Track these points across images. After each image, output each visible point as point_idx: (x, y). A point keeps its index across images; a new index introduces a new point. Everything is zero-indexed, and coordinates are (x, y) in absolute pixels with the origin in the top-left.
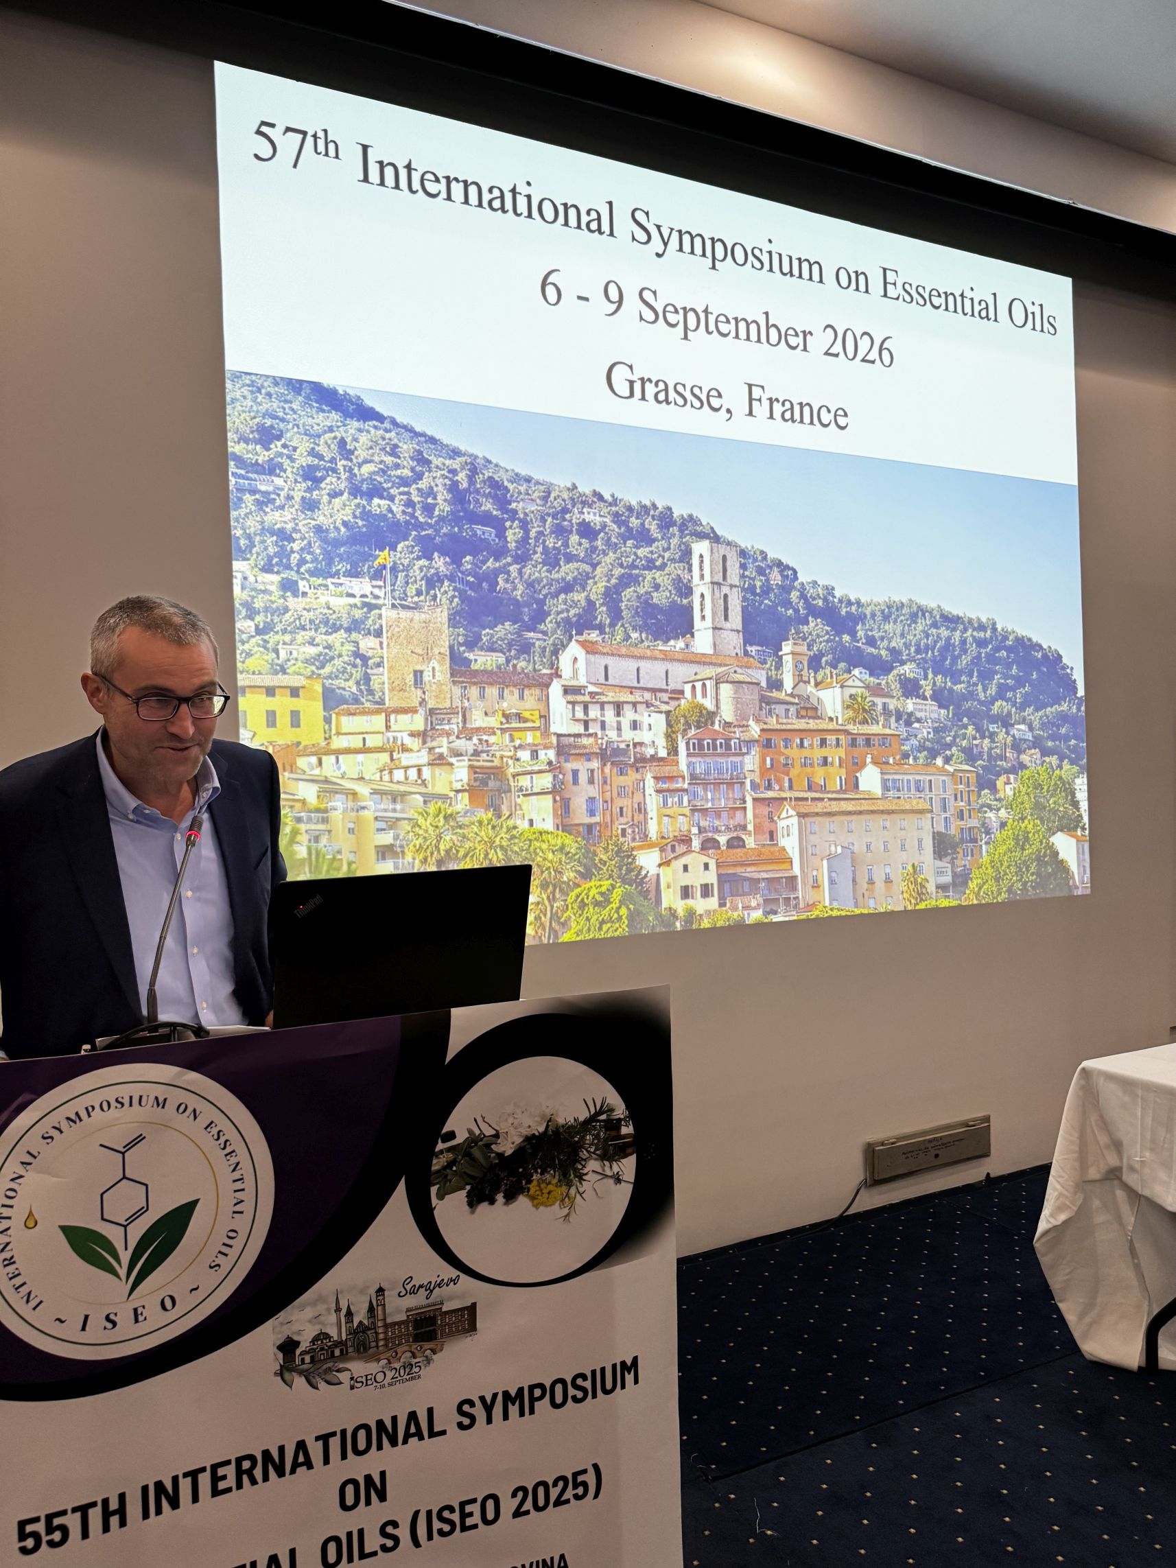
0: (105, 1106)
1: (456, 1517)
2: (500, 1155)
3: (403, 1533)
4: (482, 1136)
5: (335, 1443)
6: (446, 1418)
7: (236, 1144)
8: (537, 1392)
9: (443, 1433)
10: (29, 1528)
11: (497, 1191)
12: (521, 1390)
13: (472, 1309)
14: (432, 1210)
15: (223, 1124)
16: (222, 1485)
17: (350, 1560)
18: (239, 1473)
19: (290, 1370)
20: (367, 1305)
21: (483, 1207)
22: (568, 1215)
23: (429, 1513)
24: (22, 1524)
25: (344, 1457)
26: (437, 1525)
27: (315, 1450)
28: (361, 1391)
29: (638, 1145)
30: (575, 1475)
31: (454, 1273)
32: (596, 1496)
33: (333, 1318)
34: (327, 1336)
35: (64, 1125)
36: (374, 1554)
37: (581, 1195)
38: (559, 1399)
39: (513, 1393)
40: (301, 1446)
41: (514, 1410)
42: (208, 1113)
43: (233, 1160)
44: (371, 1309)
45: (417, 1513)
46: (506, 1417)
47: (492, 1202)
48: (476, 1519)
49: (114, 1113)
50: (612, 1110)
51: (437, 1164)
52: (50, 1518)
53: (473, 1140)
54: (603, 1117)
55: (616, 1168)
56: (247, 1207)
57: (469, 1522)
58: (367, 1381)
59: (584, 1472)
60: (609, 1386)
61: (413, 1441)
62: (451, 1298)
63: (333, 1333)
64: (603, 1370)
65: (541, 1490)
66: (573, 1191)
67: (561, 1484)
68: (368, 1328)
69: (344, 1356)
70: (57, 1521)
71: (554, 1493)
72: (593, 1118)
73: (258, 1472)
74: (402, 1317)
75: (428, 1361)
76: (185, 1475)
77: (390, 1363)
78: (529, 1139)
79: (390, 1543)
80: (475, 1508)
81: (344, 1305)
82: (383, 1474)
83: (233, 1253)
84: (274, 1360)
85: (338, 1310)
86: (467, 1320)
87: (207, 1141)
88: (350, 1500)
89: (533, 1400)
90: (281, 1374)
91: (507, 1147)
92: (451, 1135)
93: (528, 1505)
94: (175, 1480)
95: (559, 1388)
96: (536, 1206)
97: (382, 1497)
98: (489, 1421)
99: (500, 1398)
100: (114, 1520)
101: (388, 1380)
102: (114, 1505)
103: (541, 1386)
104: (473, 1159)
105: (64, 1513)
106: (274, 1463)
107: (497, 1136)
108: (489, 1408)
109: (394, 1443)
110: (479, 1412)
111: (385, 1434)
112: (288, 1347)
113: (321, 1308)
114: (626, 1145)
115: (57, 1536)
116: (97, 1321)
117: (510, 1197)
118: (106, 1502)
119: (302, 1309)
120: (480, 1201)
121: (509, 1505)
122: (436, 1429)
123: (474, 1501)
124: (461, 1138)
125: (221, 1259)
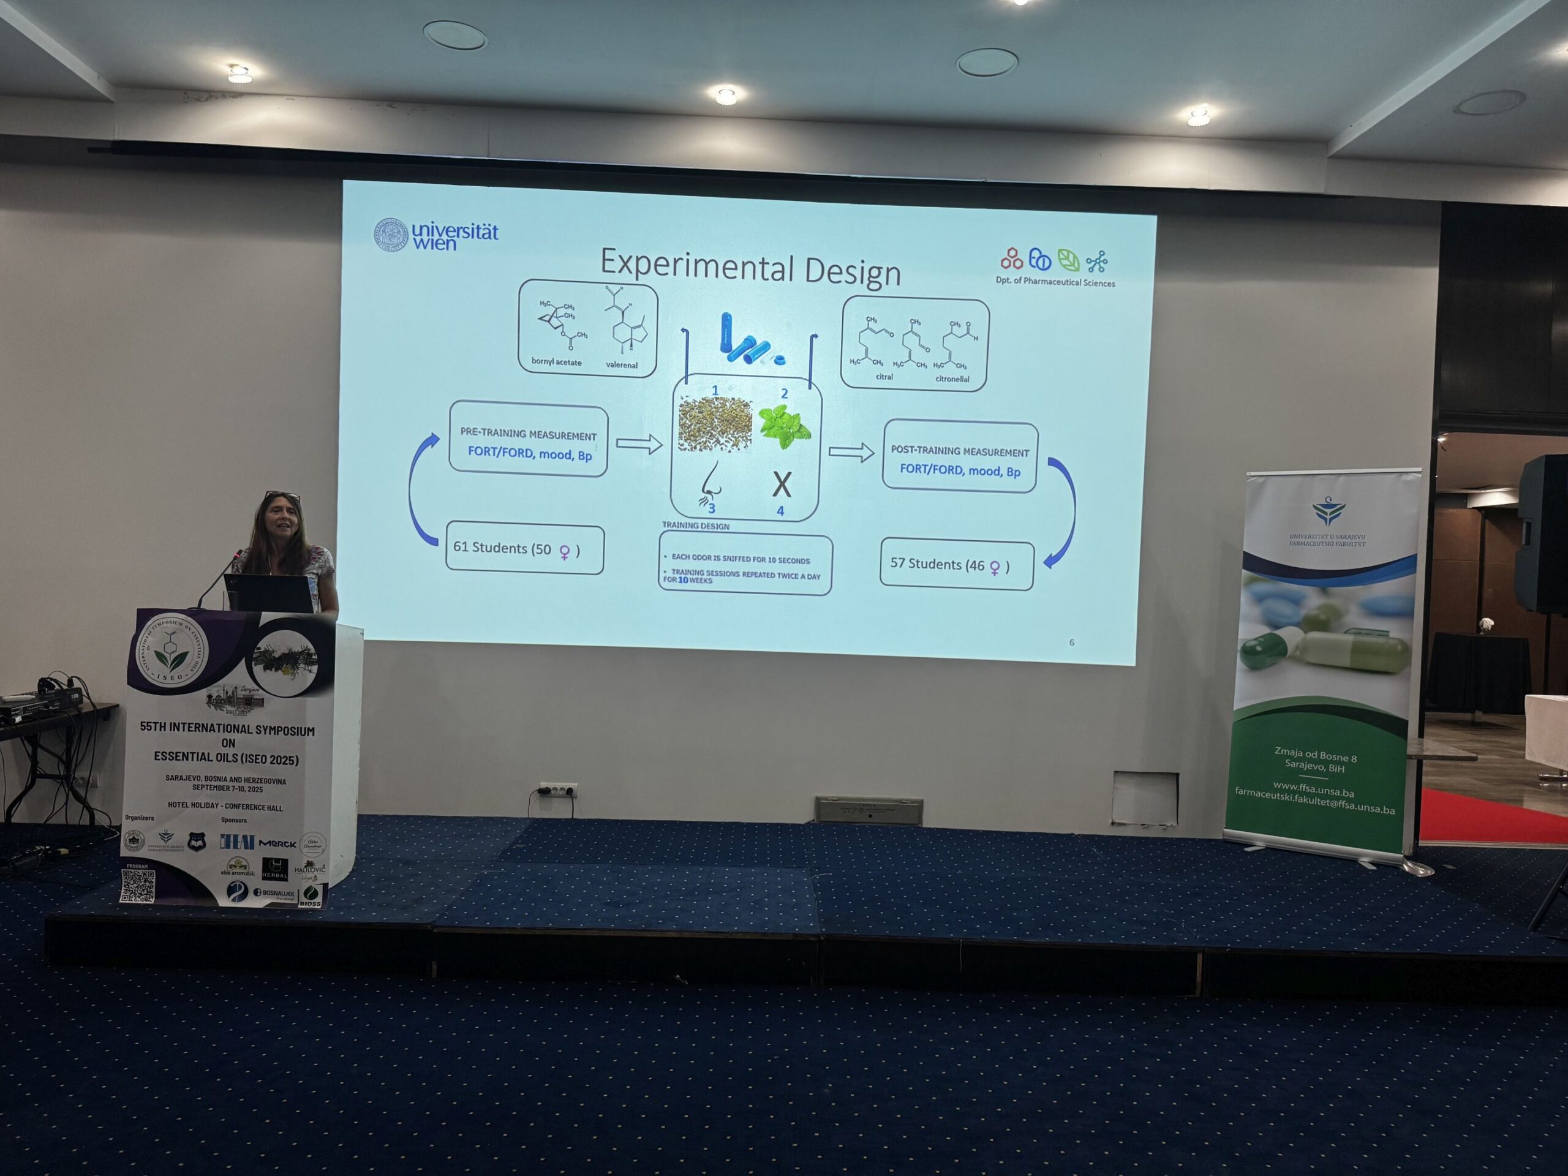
0: (167, 622)
1: (254, 758)
2: (274, 657)
3: (239, 758)
4: (269, 651)
5: (221, 727)
6: (253, 729)
7: (200, 639)
8: (280, 729)
9: (252, 733)
10: (143, 724)
11: (273, 667)
12: (275, 727)
13: (263, 699)
14: (252, 668)
15: (197, 633)
16: (191, 729)
17: (224, 761)
18: (196, 727)
19: (210, 703)
20: (232, 691)
21: (268, 671)
22: (293, 679)
23: (246, 755)
24: (142, 722)
25: (224, 732)
26: (248, 759)
27: (216, 728)
28: (230, 715)
29: (318, 662)
30: (290, 757)
31: (258, 688)
32: (296, 765)
33: (222, 692)
34: (220, 696)
35: (157, 626)
36: (230, 761)
37: (298, 673)
38: (286, 733)
39: (273, 727)
40: (212, 725)
41: (272, 732)
42: (193, 629)
43: (198, 643)
44: (233, 692)
45: (243, 754)
46: (270, 733)
47: (271, 670)
48: (259, 761)
49: (169, 625)
50: (309, 650)
51: (255, 656)
52: (148, 723)
53: (266, 651)
54: (307, 652)
55: (310, 668)
56: (201, 656)
57: (257, 761)
58: (231, 712)
59: (293, 757)
60: (303, 733)
61: (243, 733)
62: (257, 695)
63: (223, 697)
64: (301, 728)
65: (279, 758)
66: (295, 672)
67: (285, 758)
68: (231, 697)
69: (225, 703)
70: (149, 724)
71: (283, 760)
72: (303, 651)
73: (201, 729)
74: (242, 697)
75: (249, 712)
76: (182, 723)
77: (237, 708)
78: (284, 654)
79: (235, 760)
80: (260, 757)
81: (226, 689)
82: (234, 740)
83: (197, 668)
84: (206, 700)
85: (224, 690)
86: (261, 703)
87: (192, 636)
88: (225, 745)
89: (278, 731)
90: (208, 703)
91: (277, 655)
92: (259, 648)
93: (275, 761)
94: (179, 724)
95: (286, 729)
96: (284, 674)
97: (234, 747)
98: (265, 733)
99: (268, 728)
100: (163, 729)
101: (237, 713)
102: (163, 725)
103: (281, 727)
104: (266, 657)
105: (151, 723)
106: (204, 728)
107: (274, 651)
108: (265, 730)
109: (238, 732)
110: (262, 729)
111: (236, 728)
112: (210, 697)
113: (219, 688)
114: (315, 662)
115: (149, 728)
116: (161, 677)
117: (276, 670)
118: (161, 723)
119: (215, 687)
120: (267, 669)
121: (269, 760)
122: (250, 731)
123: (259, 755)
124: (262, 649)
125: (194, 669)
